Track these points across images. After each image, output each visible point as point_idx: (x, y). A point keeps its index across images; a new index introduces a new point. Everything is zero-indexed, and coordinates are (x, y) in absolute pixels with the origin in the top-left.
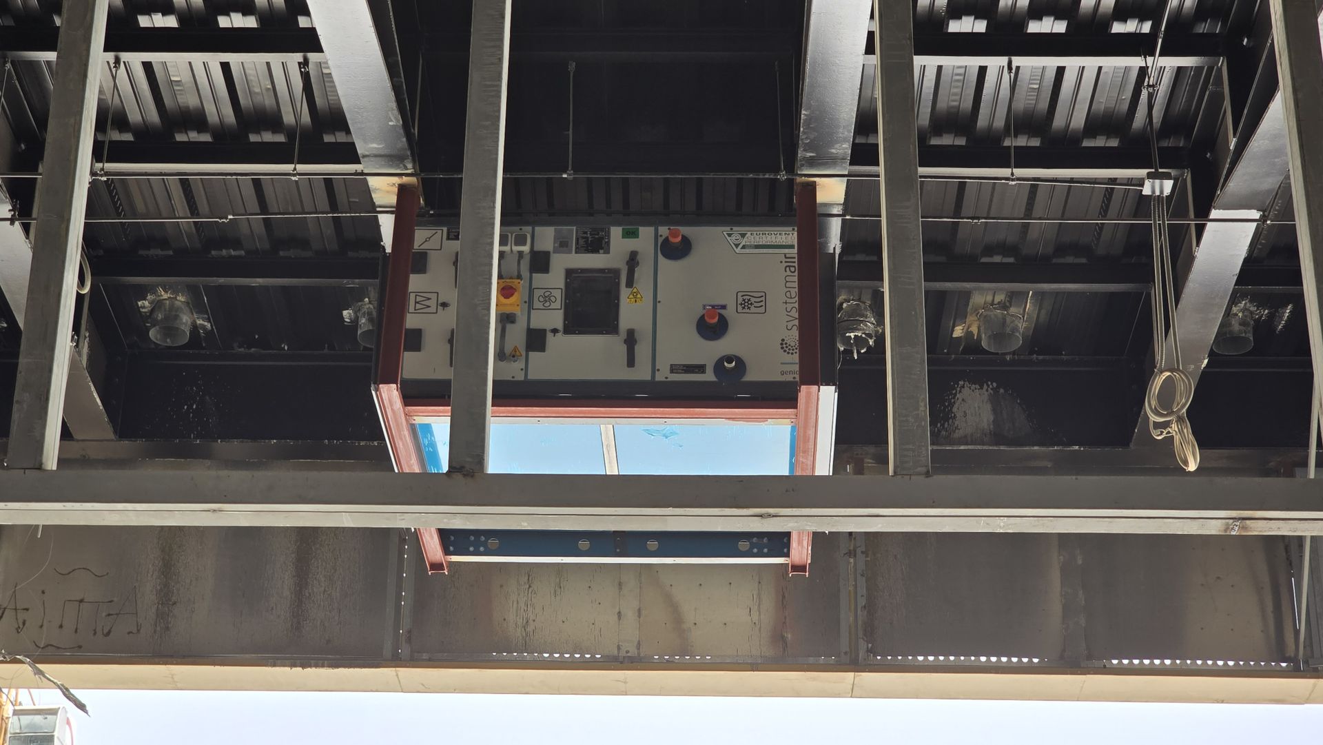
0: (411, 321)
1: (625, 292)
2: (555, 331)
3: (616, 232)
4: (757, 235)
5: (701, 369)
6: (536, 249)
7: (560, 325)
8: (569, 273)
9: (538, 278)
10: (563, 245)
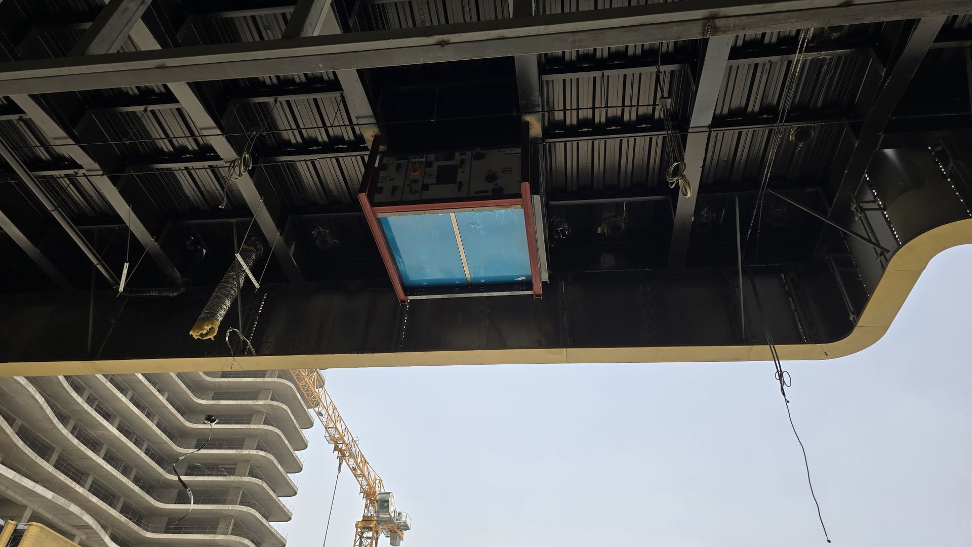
0: (379, 185)
1: (459, 171)
2: (433, 184)
3: (457, 154)
4: (508, 151)
5: (487, 192)
6: (428, 160)
7: (434, 182)
8: (439, 166)
9: (428, 169)
10: (437, 159)
